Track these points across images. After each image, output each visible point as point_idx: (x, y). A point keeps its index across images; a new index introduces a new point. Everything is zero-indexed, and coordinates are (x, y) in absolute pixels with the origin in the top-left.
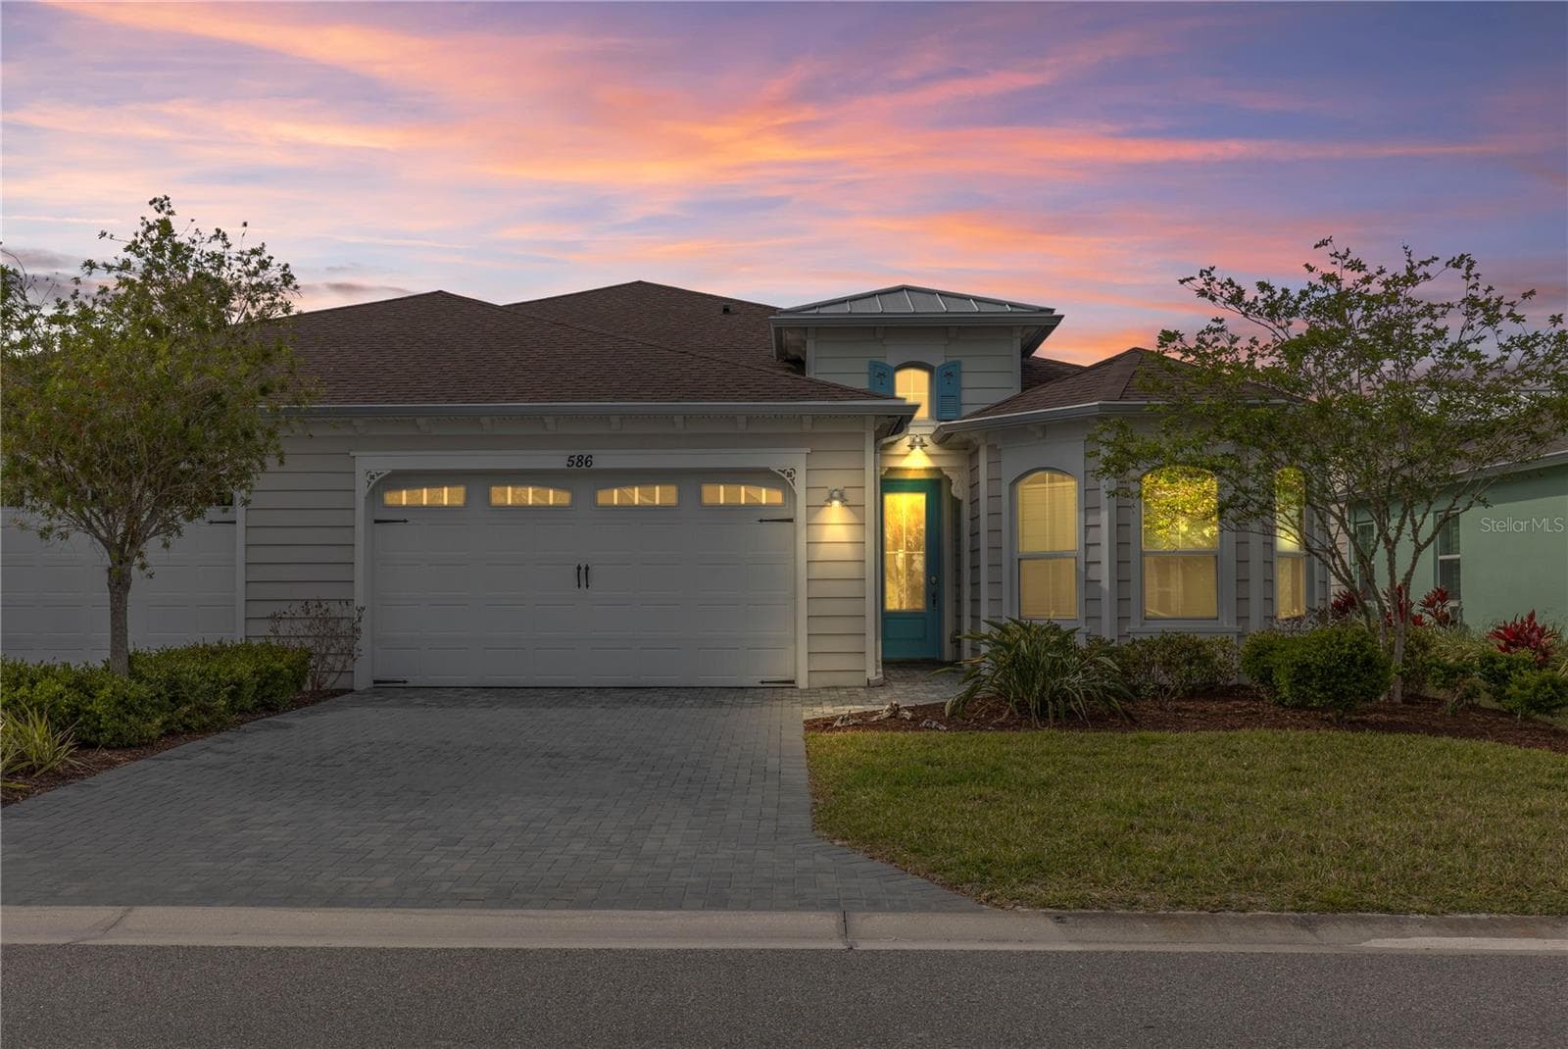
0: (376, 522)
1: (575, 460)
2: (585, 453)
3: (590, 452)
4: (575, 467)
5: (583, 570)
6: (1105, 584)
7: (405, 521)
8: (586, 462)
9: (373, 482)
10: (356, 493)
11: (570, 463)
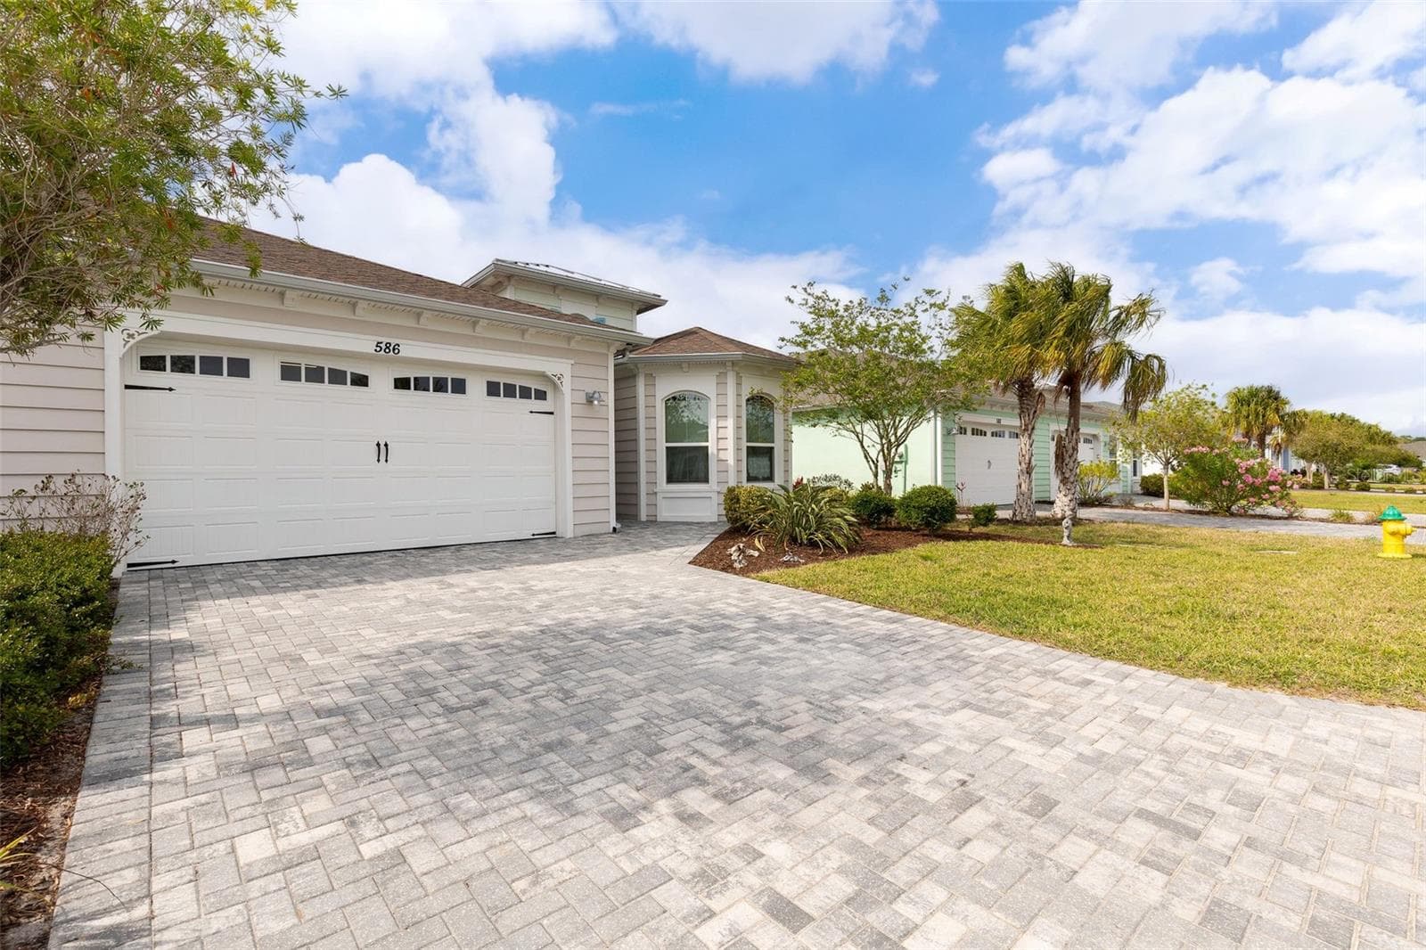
0: (127, 387)
1: (383, 346)
2: (393, 342)
3: (397, 341)
4: (382, 352)
5: (382, 447)
6: (731, 462)
7: (171, 389)
8: (394, 349)
9: (132, 341)
10: (106, 352)
11: (378, 349)
